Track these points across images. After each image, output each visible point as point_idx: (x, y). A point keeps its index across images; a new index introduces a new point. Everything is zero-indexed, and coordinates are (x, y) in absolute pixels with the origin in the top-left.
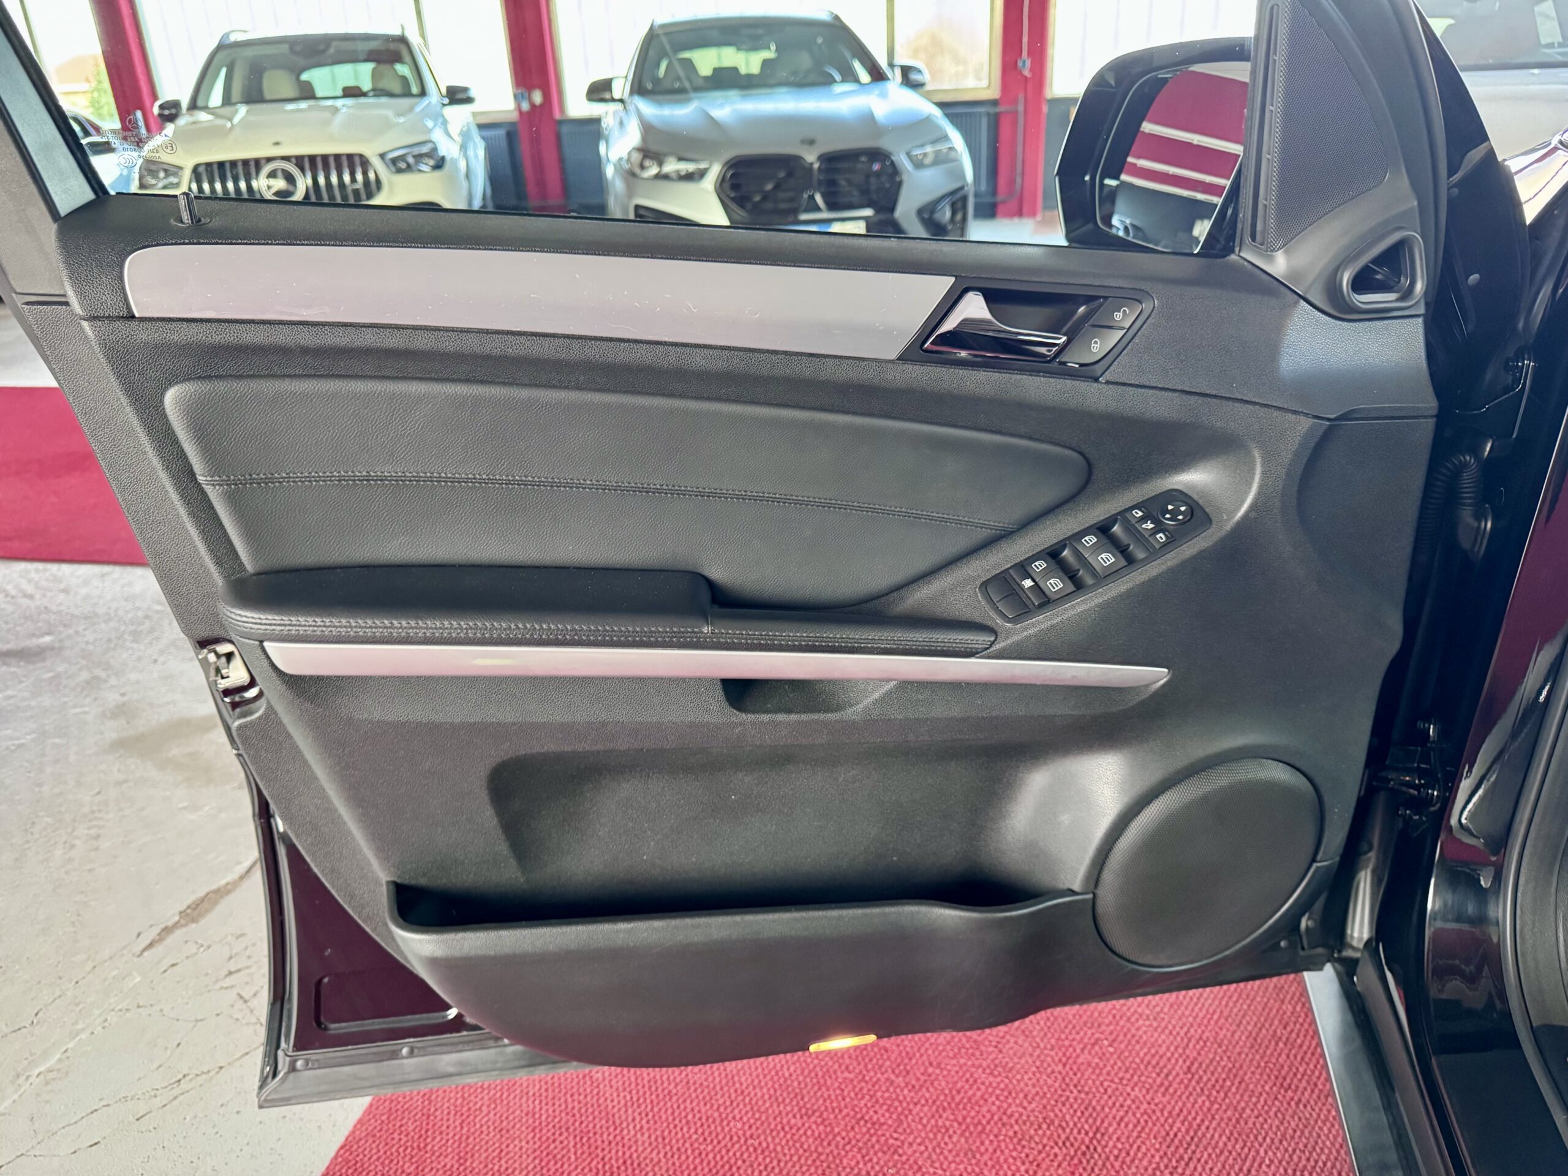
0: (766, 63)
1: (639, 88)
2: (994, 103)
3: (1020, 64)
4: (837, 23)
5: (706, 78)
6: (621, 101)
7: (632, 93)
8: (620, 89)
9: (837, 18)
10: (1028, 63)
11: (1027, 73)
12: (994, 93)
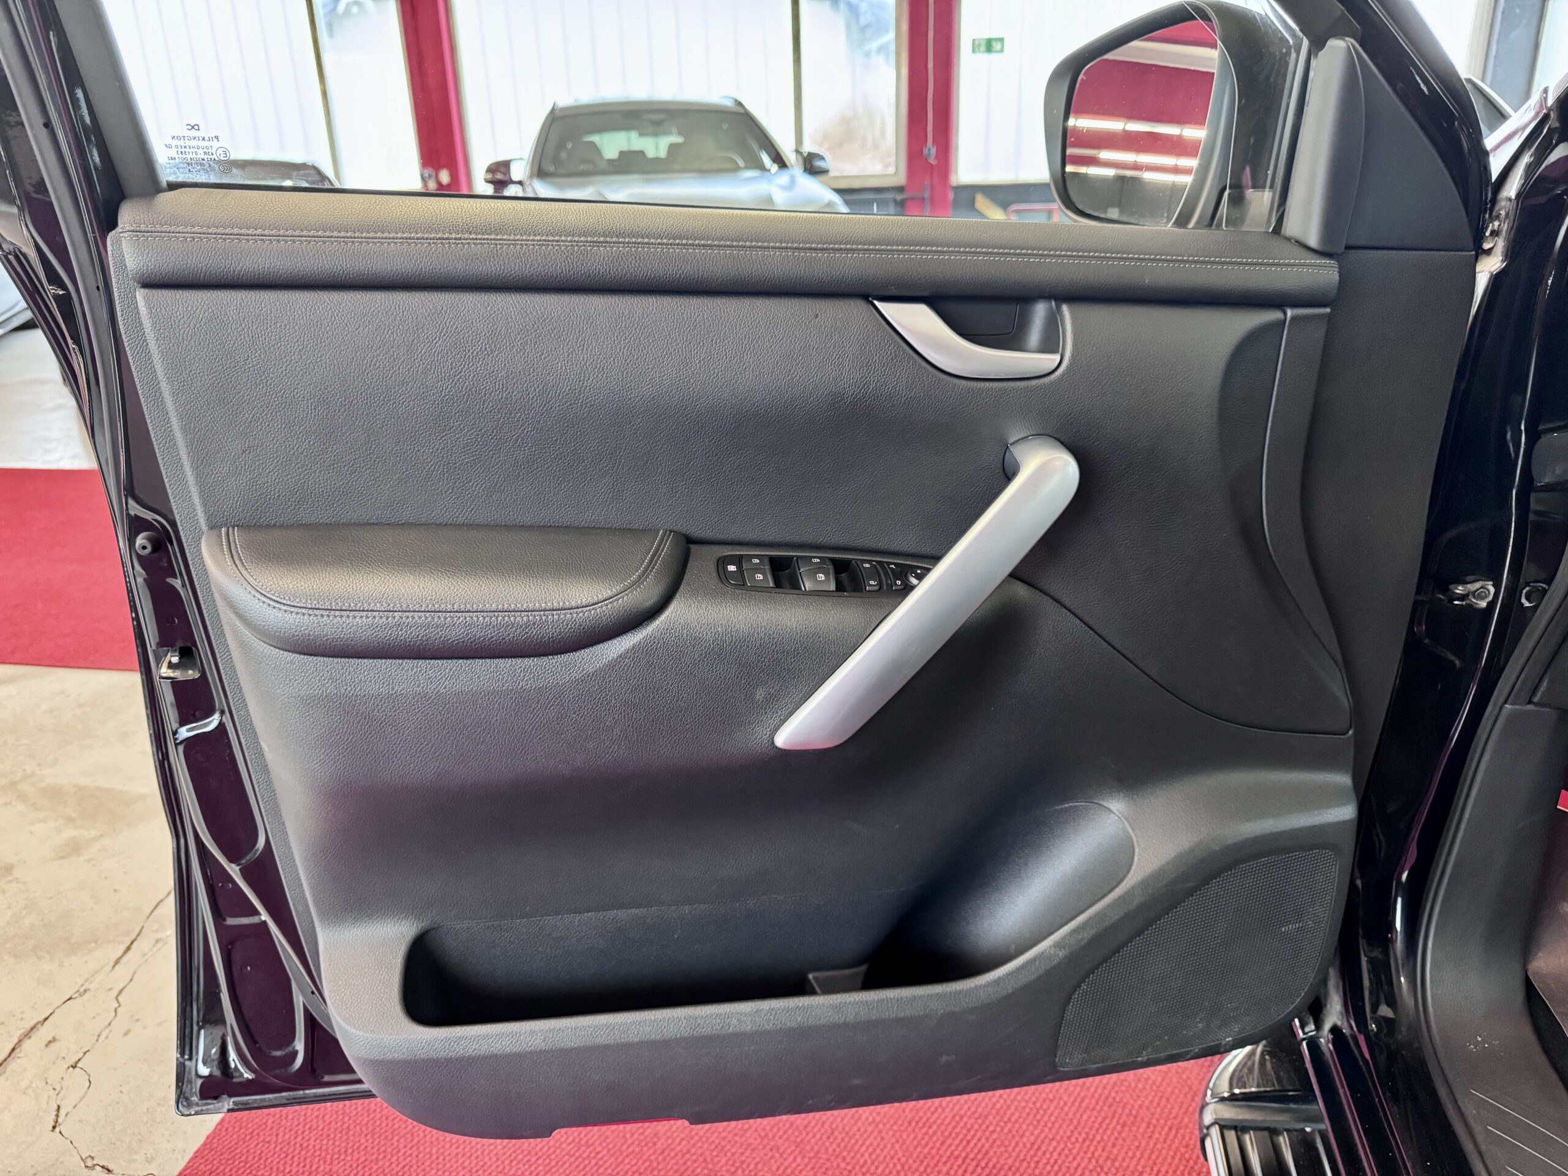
0: (672, 147)
1: (540, 172)
2: (900, 189)
3: (925, 151)
4: (741, 110)
5: (611, 162)
6: (520, 183)
7: (531, 177)
8: (518, 171)
9: (740, 104)
10: (933, 151)
11: (932, 161)
12: (901, 179)
